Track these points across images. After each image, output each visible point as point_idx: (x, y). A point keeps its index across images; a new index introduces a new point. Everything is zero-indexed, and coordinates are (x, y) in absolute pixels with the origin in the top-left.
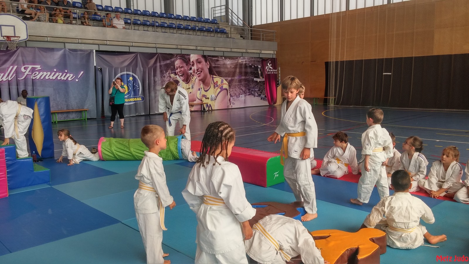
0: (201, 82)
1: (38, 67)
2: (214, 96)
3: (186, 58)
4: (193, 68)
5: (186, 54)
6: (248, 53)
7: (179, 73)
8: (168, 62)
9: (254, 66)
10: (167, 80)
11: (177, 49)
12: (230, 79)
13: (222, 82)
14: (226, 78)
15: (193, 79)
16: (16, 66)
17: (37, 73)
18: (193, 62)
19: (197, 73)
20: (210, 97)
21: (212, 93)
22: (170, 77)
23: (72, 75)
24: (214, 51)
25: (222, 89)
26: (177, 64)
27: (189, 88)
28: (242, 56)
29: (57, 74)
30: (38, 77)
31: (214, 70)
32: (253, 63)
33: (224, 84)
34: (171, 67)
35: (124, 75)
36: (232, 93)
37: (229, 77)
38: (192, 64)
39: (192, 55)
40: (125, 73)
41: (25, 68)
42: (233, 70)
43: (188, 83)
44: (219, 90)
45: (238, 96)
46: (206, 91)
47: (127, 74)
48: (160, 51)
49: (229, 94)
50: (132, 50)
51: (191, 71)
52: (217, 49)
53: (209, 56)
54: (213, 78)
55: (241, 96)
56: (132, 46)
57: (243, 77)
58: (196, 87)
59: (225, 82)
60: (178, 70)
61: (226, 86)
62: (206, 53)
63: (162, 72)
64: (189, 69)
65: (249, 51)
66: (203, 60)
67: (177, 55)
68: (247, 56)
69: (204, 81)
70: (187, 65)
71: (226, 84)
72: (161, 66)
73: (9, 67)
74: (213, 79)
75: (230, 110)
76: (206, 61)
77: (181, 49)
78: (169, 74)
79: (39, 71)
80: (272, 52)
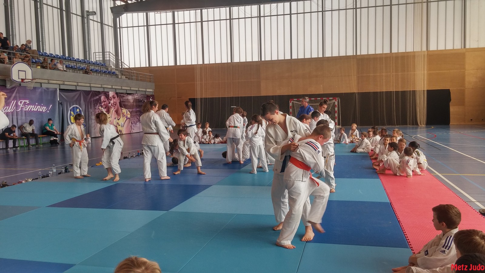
0: (116, 113)
1: (27, 101)
2: (123, 123)
3: (106, 94)
4: (111, 102)
5: (107, 92)
6: (139, 91)
7: (103, 106)
8: (97, 97)
9: (143, 101)
10: (98, 111)
11: (102, 87)
12: (131, 110)
13: (127, 113)
14: (129, 110)
15: (111, 111)
16: (15, 101)
17: (27, 106)
18: (111, 97)
19: (114, 106)
20: (120, 124)
21: (122, 121)
22: (99, 109)
23: (45, 108)
24: (122, 89)
25: (127, 118)
26: (102, 99)
27: (109, 118)
28: (136, 93)
29: (38, 107)
30: (27, 109)
31: (122, 103)
32: (142, 98)
33: (128, 114)
34: (99, 101)
35: (74, 107)
36: (132, 121)
37: (131, 109)
38: (110, 99)
39: (110, 92)
40: (75, 106)
41: (21, 102)
42: (132, 104)
43: (108, 114)
44: (125, 119)
45: (136, 124)
46: (118, 120)
47: (76, 107)
48: (93, 89)
49: (130, 122)
50: (78, 88)
51: (110, 105)
52: (123, 88)
53: (119, 93)
54: (122, 109)
55: (137, 123)
56: (78, 85)
57: (138, 109)
58: (113, 117)
59: (128, 113)
60: (103, 104)
61: (129, 116)
62: (118, 91)
63: (94, 105)
64: (109, 103)
65: (140, 89)
66: (116, 96)
67: (102, 92)
68: (139, 93)
69: (117, 112)
70: (108, 100)
71: (129, 114)
72: (94, 100)
73: (12, 102)
74: (122, 111)
75: (132, 134)
76: (118, 97)
77: (104, 88)
78: (98, 106)
79: (28, 104)
80: (152, 90)
